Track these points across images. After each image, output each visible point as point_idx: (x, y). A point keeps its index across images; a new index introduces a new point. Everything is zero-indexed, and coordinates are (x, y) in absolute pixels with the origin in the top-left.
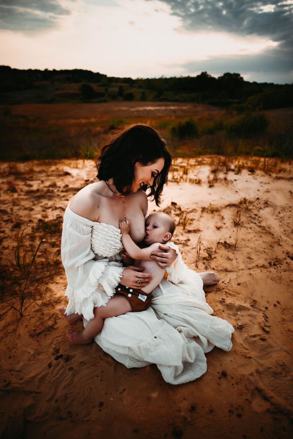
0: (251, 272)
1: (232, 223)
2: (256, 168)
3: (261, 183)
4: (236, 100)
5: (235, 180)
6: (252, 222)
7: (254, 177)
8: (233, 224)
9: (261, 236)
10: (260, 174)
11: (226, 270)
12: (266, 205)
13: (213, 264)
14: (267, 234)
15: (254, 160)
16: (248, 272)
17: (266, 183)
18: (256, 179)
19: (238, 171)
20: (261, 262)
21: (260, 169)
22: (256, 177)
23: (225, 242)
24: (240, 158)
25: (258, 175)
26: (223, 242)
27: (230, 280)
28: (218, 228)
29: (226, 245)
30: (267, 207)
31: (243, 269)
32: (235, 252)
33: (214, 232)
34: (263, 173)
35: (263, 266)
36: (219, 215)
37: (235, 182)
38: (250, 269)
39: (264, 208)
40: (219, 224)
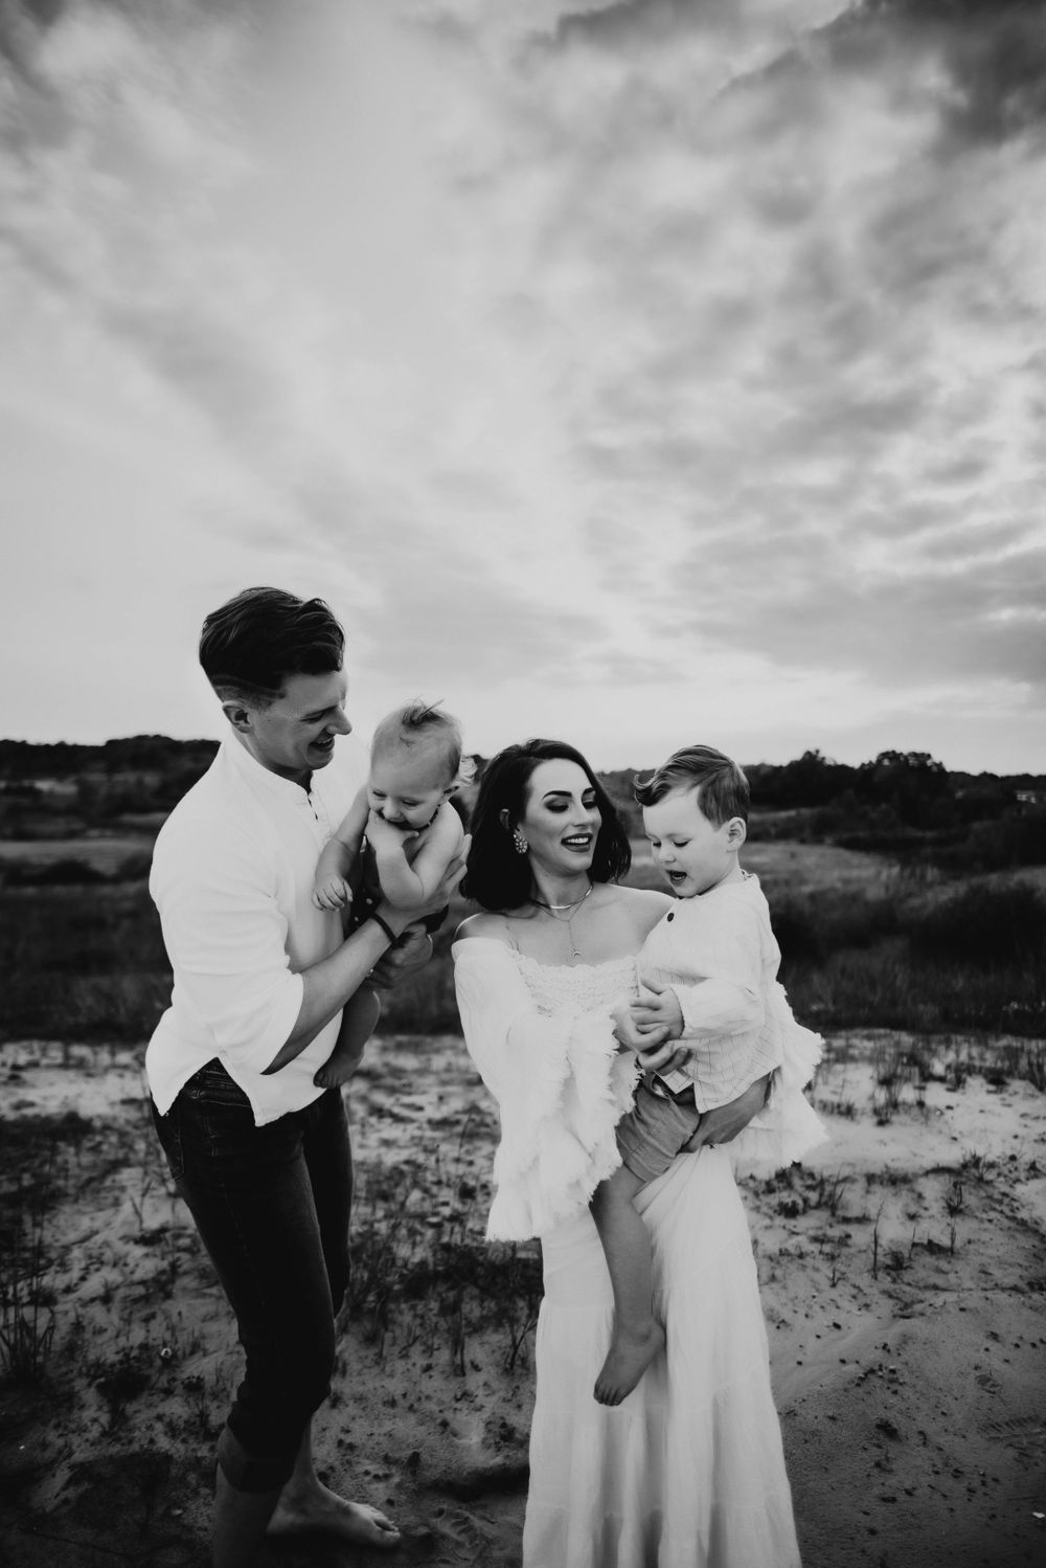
0: (989, 1294)
1: (944, 1208)
2: (1010, 1073)
3: (1023, 1116)
4: (930, 835)
5: (949, 1108)
6: (994, 1209)
7: (1003, 1099)
8: (947, 1211)
9: (1013, 1237)
10: (1021, 1091)
11: (936, 1287)
12: (1032, 1173)
13: (907, 1276)
14: (1030, 1234)
15: (1007, 1048)
16: (983, 1294)
17: (1037, 1118)
18: (1009, 1106)
19: (956, 1079)
20: (1009, 1281)
21: (1022, 1078)
22: (1009, 1100)
23: (930, 1242)
24: (960, 1038)
25: (1016, 1093)
26: (925, 1242)
27: (945, 1303)
28: (912, 1217)
29: (932, 1248)
30: (1036, 1177)
31: (970, 1290)
32: (953, 1261)
33: (902, 1224)
34: (1031, 1089)
35: (1015, 1288)
36: (913, 1191)
37: (949, 1112)
38: (985, 1290)
39: (1028, 1179)
40: (913, 1209)
